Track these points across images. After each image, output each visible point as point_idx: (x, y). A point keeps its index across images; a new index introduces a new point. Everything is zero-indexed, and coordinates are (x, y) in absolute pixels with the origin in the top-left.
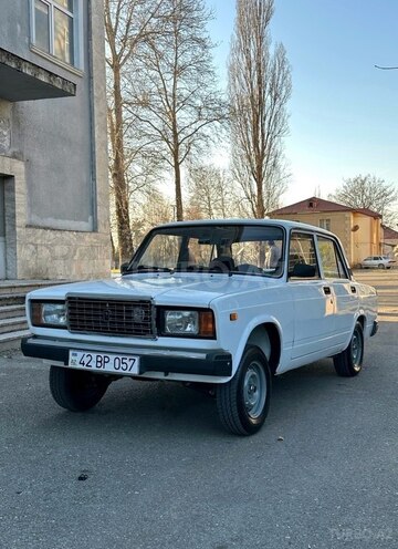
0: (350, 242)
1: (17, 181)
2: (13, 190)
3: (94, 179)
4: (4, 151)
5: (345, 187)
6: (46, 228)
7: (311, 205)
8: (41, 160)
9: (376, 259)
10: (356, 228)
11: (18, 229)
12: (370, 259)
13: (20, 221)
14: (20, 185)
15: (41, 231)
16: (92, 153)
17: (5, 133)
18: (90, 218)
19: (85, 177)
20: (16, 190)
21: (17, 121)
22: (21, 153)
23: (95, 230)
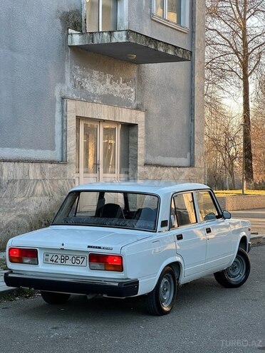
1: (139, 128)
2: (136, 135)
3: (193, 120)
4: (131, 104)
6: (157, 165)
8: (154, 108)
11: (139, 167)
13: (141, 161)
14: (141, 132)
15: (154, 168)
16: (192, 98)
17: (132, 90)
18: (188, 154)
19: (185, 118)
20: (139, 136)
21: (140, 78)
22: (142, 105)
23: (192, 165)
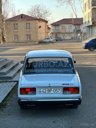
0: (38, 33)
5: (31, 9)
7: (22, 17)
9: (48, 39)
10: (40, 27)
12: (46, 39)
